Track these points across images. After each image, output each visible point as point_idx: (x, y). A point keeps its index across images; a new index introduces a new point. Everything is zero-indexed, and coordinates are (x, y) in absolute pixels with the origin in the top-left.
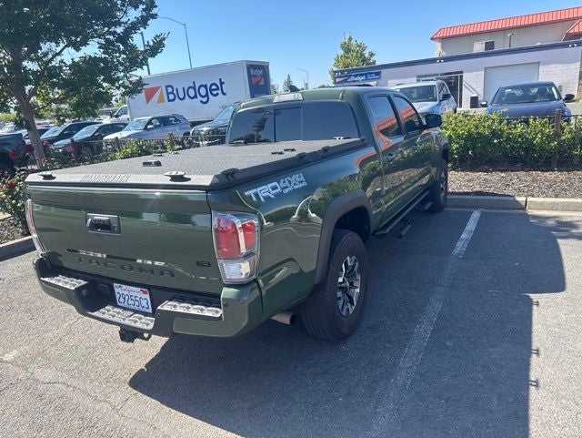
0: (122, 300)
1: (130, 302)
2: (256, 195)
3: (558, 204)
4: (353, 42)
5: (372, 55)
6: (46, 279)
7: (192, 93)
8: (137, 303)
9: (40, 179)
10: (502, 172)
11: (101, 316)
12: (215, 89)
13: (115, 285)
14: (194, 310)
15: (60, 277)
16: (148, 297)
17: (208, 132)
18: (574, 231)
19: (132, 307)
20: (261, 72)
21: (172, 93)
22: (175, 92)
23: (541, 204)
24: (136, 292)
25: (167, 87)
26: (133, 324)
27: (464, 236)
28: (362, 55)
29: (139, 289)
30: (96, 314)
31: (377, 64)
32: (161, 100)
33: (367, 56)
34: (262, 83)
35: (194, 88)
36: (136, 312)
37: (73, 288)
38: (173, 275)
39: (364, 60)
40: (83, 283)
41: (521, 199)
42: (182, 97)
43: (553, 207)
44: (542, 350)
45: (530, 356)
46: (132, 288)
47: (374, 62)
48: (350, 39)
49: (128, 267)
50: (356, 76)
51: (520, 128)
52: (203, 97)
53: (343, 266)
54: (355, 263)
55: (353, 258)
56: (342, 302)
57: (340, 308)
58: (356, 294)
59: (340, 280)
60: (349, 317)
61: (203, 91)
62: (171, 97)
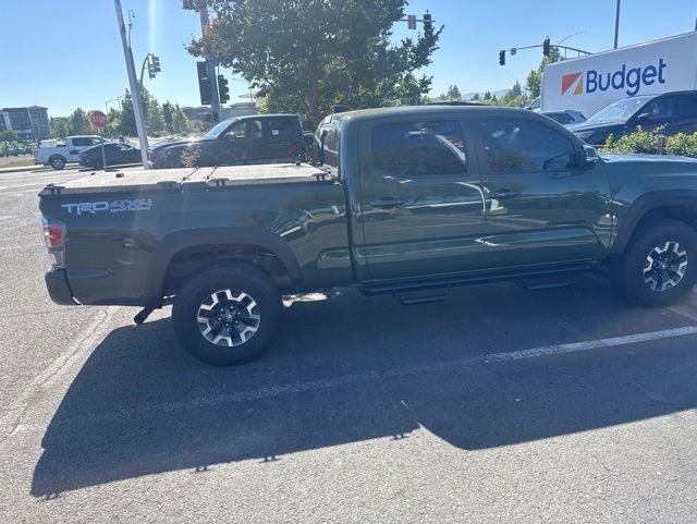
2: (75, 209)
7: (618, 80)
21: (594, 81)
22: (597, 80)
25: (589, 73)
32: (578, 90)
42: (604, 86)
52: (631, 85)
53: (214, 296)
54: (246, 301)
55: (243, 295)
56: (209, 329)
57: (205, 333)
58: (247, 333)
59: (204, 307)
60: (222, 347)
61: (633, 78)
62: (592, 86)
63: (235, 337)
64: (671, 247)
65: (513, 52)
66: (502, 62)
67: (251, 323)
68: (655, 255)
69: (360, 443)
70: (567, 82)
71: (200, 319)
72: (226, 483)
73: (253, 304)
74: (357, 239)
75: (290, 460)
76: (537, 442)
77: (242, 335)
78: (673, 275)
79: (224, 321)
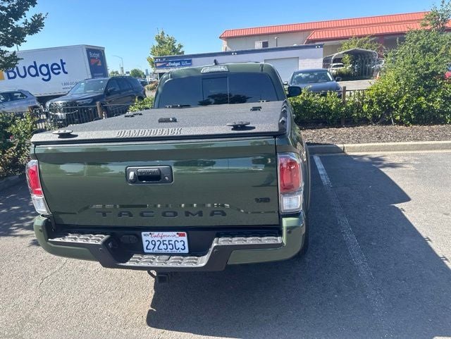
0: (151, 246)
1: (162, 247)
3: (364, 147)
4: (165, 36)
5: (181, 46)
6: (55, 240)
8: (170, 247)
9: (56, 138)
10: (312, 129)
11: (136, 265)
12: (56, 68)
13: (143, 233)
14: (250, 241)
15: (70, 236)
16: (185, 239)
17: (66, 105)
18: (385, 163)
19: (163, 251)
20: (98, 55)
23: (354, 148)
24: (171, 236)
26: (179, 265)
27: (321, 172)
28: (173, 46)
29: (175, 233)
30: (128, 264)
31: (185, 54)
33: (177, 47)
34: (100, 64)
35: (35, 67)
36: (171, 255)
37: (99, 243)
38: (224, 214)
39: (175, 51)
40: (105, 237)
41: (339, 146)
43: (361, 149)
44: (429, 237)
45: (427, 243)
46: (165, 233)
47: (183, 52)
48: (163, 33)
49: (172, 214)
50: (172, 62)
51: (322, 99)
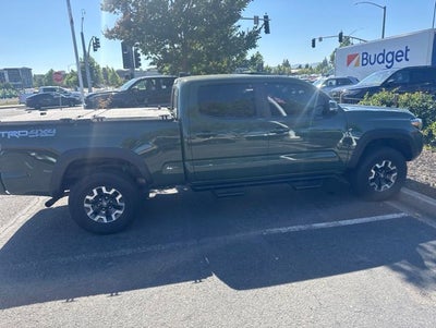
2: (6, 135)
7: (381, 59)
21: (366, 59)
22: (368, 58)
25: (363, 54)
32: (357, 65)
35: (384, 55)
42: (372, 62)
52: (389, 62)
53: (95, 191)
54: (116, 194)
55: (113, 190)
56: (92, 211)
57: (89, 214)
58: (116, 214)
59: (88, 197)
60: (100, 223)
61: (390, 58)
62: (365, 62)
63: (108, 216)
64: (386, 164)
65: (321, 39)
66: (314, 46)
67: (119, 208)
68: (376, 169)
69: (173, 285)
70: (350, 59)
71: (86, 205)
72: (82, 310)
73: (120, 196)
74: (188, 156)
75: (126, 296)
76: (282, 286)
77: (113, 216)
78: (388, 181)
79: (101, 207)
